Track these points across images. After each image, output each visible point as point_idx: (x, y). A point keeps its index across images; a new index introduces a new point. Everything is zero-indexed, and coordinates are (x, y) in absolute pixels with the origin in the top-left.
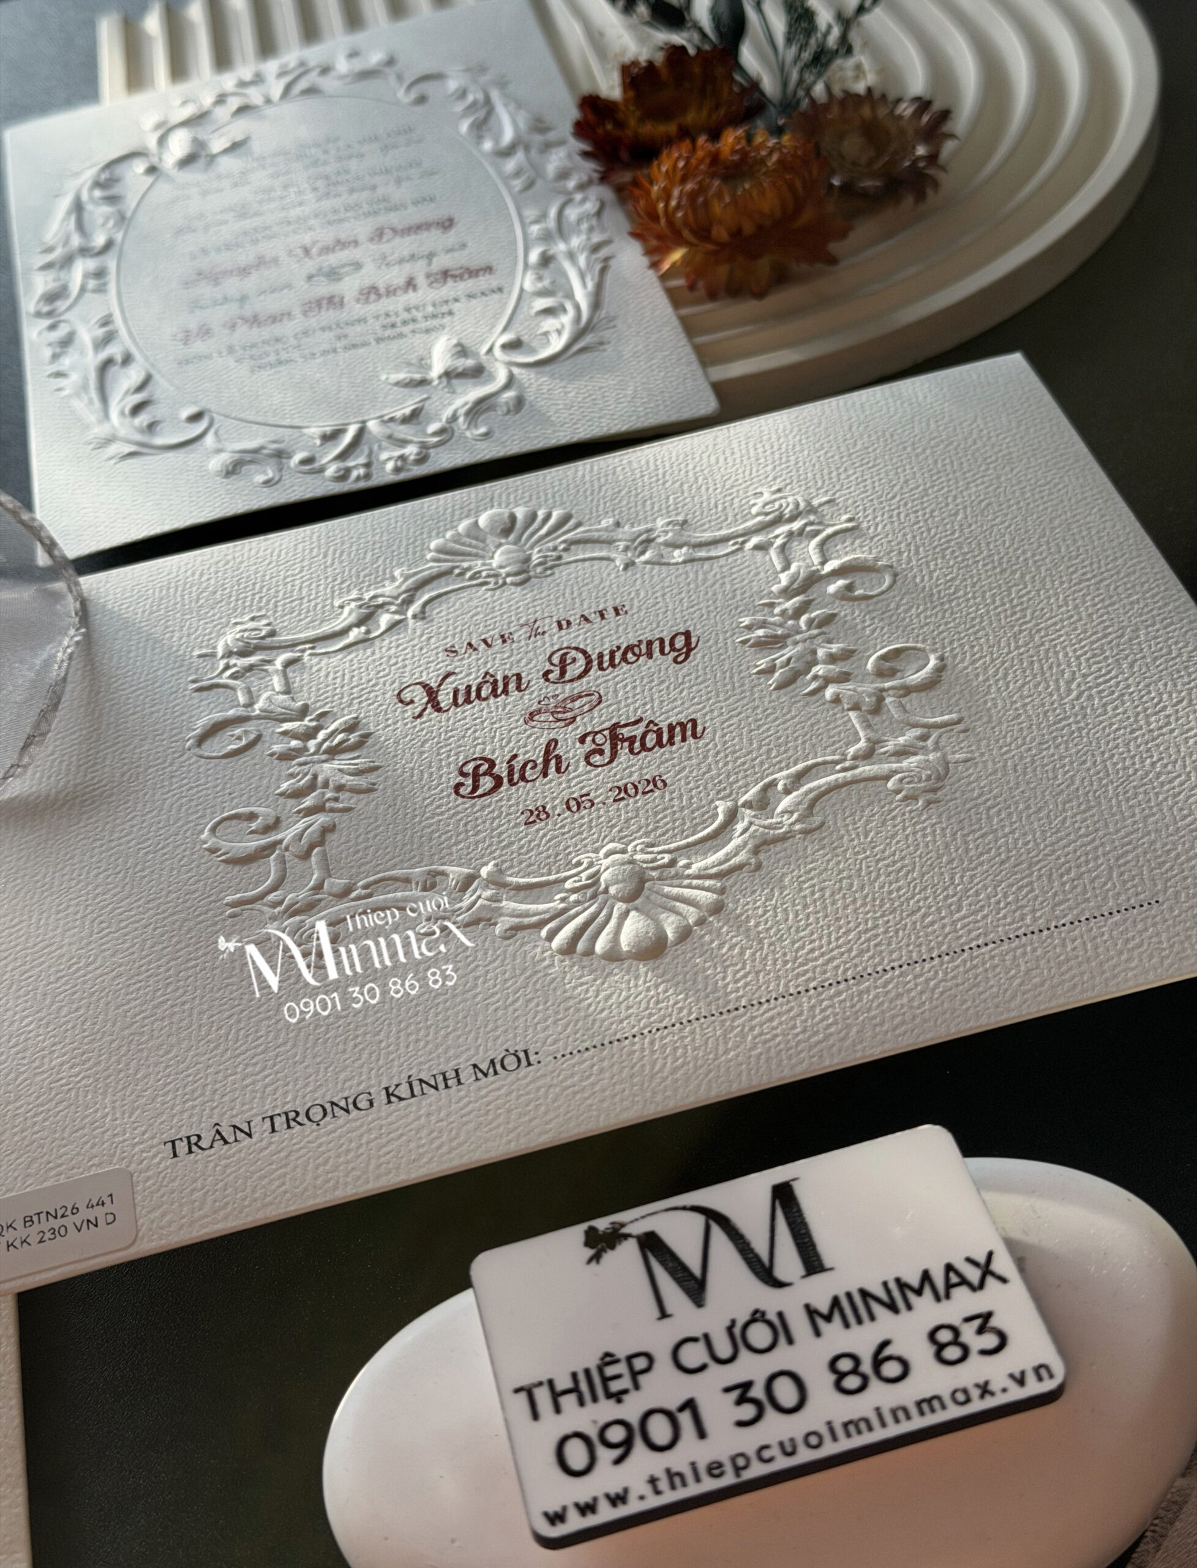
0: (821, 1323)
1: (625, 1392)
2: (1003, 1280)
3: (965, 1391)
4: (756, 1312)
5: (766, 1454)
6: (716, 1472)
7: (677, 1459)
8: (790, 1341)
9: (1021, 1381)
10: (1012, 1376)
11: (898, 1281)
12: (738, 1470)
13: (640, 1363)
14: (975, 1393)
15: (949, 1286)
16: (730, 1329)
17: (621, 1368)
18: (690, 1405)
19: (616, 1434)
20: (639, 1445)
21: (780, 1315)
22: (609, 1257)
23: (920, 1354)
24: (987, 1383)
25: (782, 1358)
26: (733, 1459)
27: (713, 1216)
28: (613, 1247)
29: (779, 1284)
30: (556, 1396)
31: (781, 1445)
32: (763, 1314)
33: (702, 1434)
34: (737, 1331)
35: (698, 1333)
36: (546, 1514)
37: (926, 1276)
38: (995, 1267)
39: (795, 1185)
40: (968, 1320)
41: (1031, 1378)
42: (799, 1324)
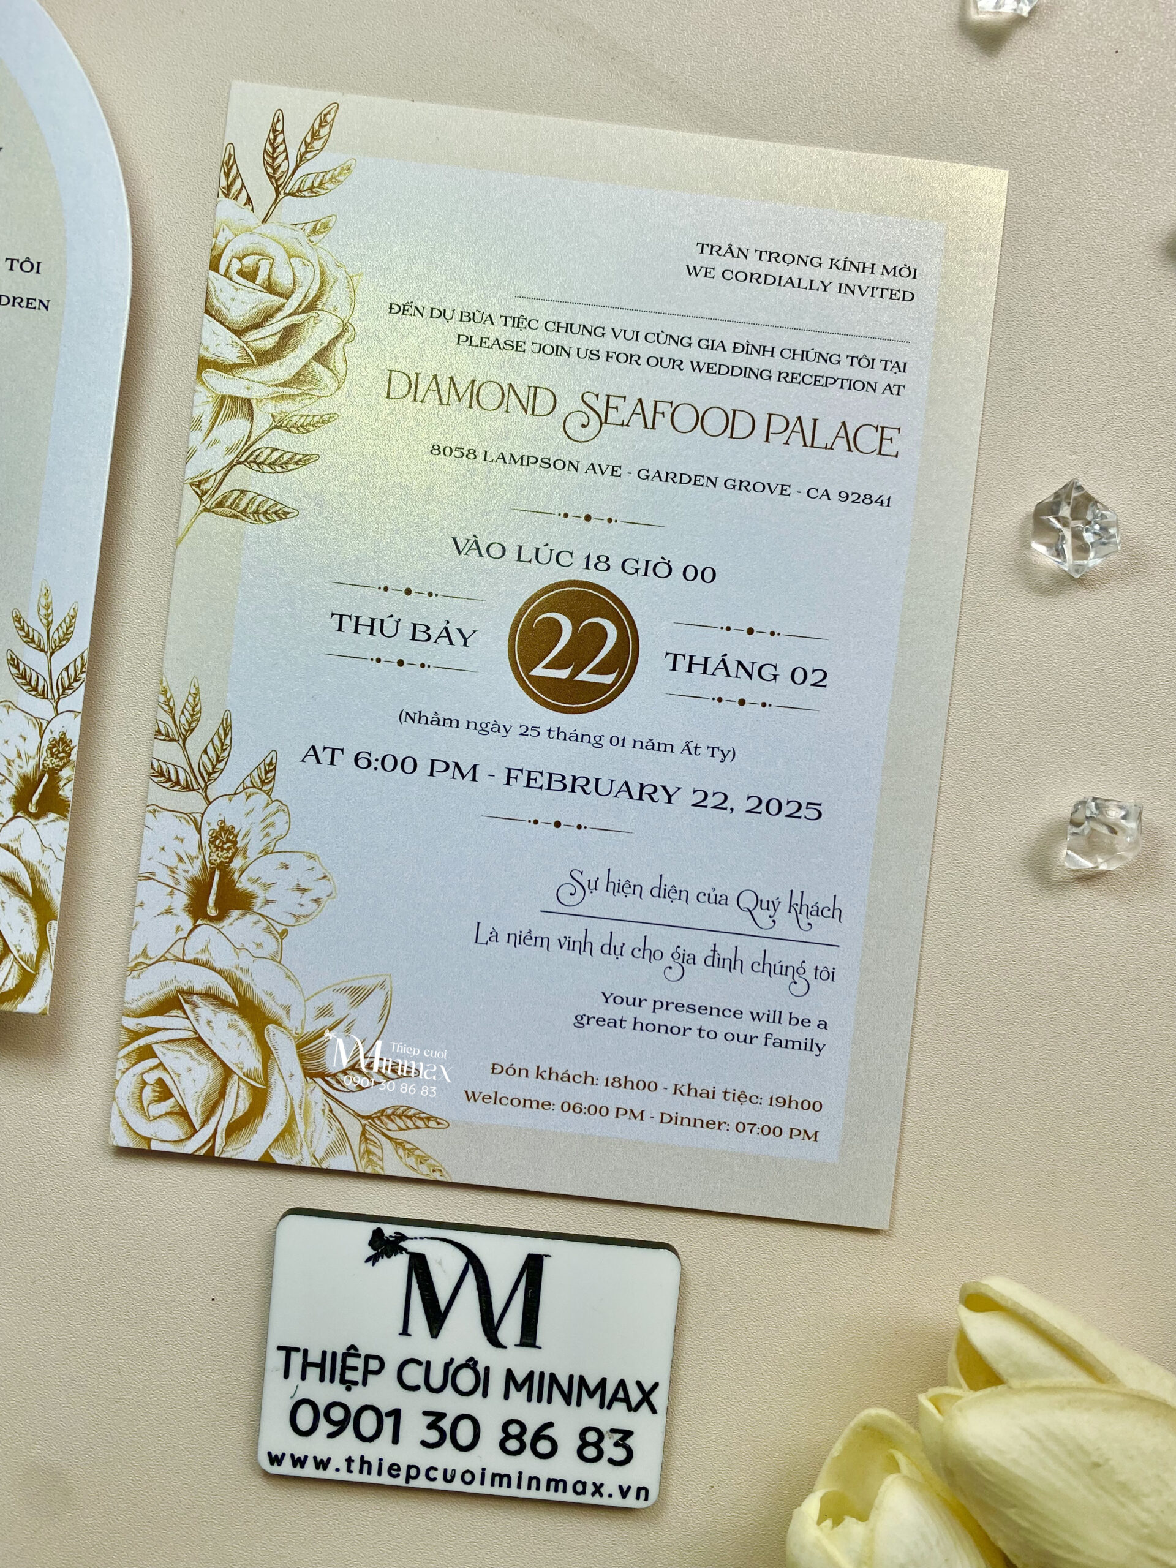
0: (512, 1387)
1: (356, 1383)
2: (654, 1411)
3: (584, 1484)
4: (472, 1359)
5: (432, 1474)
6: (394, 1473)
7: (373, 1452)
8: (485, 1394)
9: (624, 1494)
10: (621, 1487)
11: (582, 1378)
12: (409, 1477)
13: (374, 1365)
14: (590, 1489)
15: (614, 1398)
16: (447, 1366)
17: (359, 1363)
18: (396, 1414)
19: (337, 1414)
20: (350, 1429)
21: (487, 1369)
22: (383, 1262)
23: (568, 1442)
24: (602, 1485)
25: (474, 1405)
26: (409, 1467)
27: (473, 1261)
28: (389, 1257)
29: (495, 1343)
30: (306, 1364)
31: (445, 1471)
32: (476, 1363)
33: (395, 1440)
34: (452, 1369)
35: (423, 1360)
36: (269, 1454)
37: (603, 1383)
38: (653, 1398)
39: (546, 1260)
40: (613, 1431)
41: (632, 1494)
42: (497, 1383)
